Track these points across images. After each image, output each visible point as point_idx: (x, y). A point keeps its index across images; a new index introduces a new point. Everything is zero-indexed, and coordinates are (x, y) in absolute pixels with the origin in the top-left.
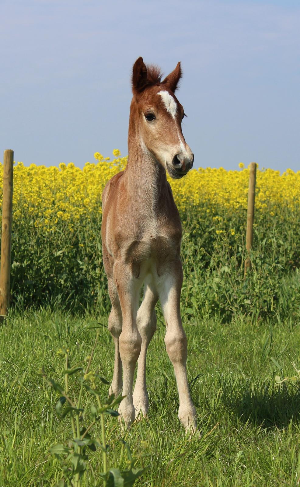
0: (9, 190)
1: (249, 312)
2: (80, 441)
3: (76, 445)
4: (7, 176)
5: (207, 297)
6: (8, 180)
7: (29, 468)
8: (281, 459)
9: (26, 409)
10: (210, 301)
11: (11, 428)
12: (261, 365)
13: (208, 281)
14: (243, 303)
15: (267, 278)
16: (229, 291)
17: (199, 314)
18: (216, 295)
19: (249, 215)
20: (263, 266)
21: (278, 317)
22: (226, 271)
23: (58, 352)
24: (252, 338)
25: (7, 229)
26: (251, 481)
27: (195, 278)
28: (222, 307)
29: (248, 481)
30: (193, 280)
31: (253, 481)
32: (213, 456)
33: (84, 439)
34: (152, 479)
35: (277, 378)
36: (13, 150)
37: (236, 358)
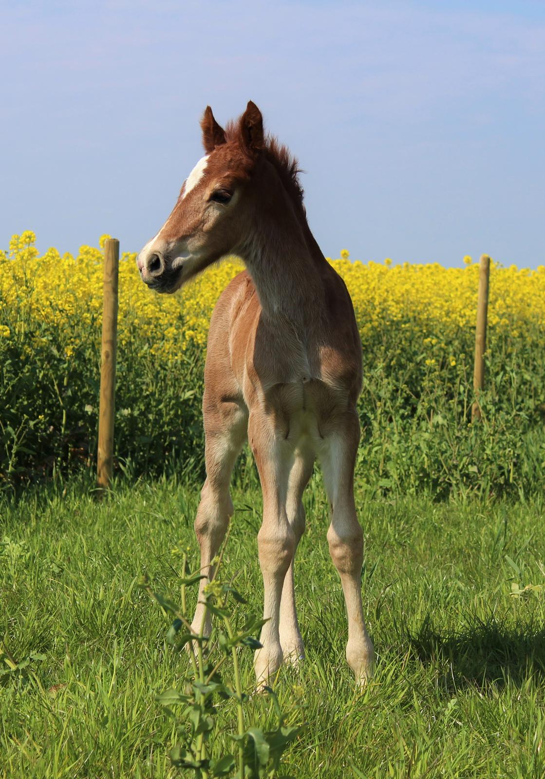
0: (112, 300)
1: (476, 485)
2: (205, 686)
3: (197, 692)
4: (110, 279)
5: (412, 462)
6: (110, 285)
7: (133, 724)
8: (515, 712)
9: (133, 632)
10: (416, 467)
11: (108, 662)
12: (492, 566)
13: (413, 438)
14: (467, 472)
15: (503, 433)
16: (446, 452)
17: (400, 488)
18: (426, 459)
19: (479, 337)
20: (497, 415)
21: (521, 493)
22: (440, 423)
23: (173, 551)
24: (479, 523)
25: (110, 359)
26: (468, 746)
27: (394, 434)
28: (435, 477)
29: (464, 745)
30: (391, 436)
31: (471, 745)
32: (411, 706)
33: (210, 683)
34: (317, 742)
35: (515, 587)
36: (119, 240)
37: (454, 556)
